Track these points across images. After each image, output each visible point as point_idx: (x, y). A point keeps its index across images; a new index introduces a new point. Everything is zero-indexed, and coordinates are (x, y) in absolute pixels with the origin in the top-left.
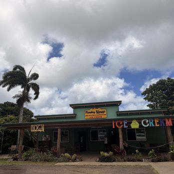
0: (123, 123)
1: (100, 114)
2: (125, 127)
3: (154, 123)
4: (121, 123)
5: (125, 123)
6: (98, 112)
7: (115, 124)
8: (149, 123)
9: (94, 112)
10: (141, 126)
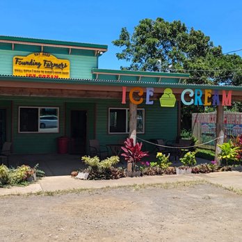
0: (145, 94)
1: (55, 70)
2: (148, 102)
3: (203, 98)
4: (140, 94)
5: (149, 93)
6: (49, 65)
7: (127, 94)
8: (194, 97)
9: (39, 65)
10: (179, 103)
